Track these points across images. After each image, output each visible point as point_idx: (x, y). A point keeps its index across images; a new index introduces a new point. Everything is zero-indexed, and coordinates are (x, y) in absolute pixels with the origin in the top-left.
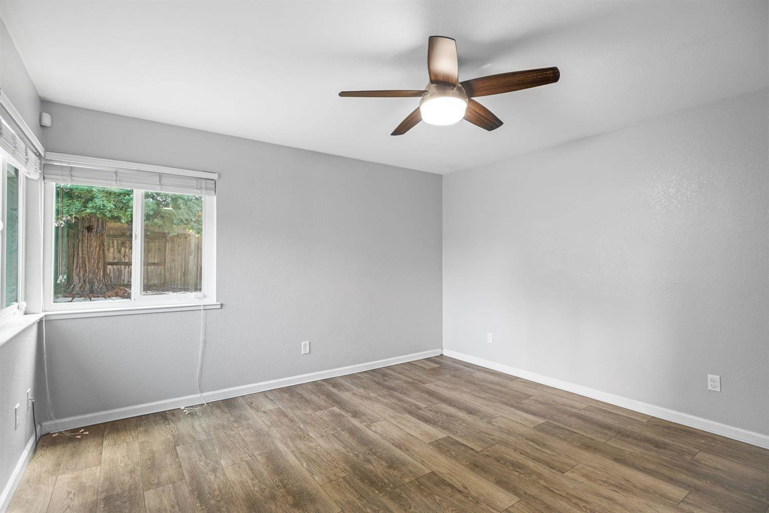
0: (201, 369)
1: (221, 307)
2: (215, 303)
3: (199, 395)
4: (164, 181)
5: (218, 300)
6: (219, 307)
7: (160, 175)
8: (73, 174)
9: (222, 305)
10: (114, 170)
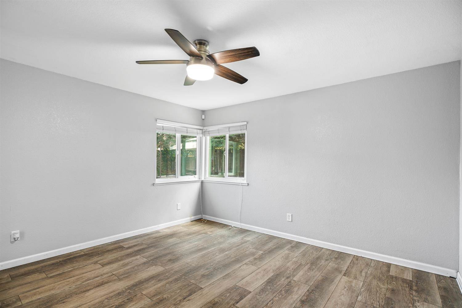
0: (241, 212)
1: (248, 185)
2: (246, 183)
3: (239, 223)
4: (231, 129)
5: (247, 181)
6: (247, 185)
7: (229, 128)
8: (209, 133)
9: (248, 184)
10: (217, 129)
